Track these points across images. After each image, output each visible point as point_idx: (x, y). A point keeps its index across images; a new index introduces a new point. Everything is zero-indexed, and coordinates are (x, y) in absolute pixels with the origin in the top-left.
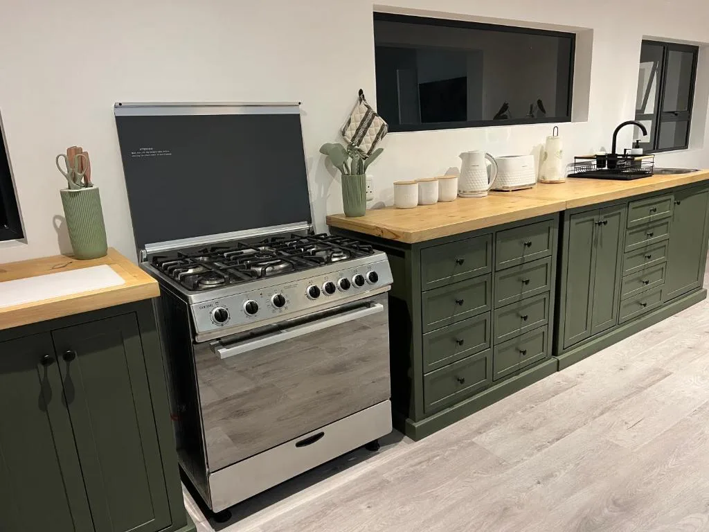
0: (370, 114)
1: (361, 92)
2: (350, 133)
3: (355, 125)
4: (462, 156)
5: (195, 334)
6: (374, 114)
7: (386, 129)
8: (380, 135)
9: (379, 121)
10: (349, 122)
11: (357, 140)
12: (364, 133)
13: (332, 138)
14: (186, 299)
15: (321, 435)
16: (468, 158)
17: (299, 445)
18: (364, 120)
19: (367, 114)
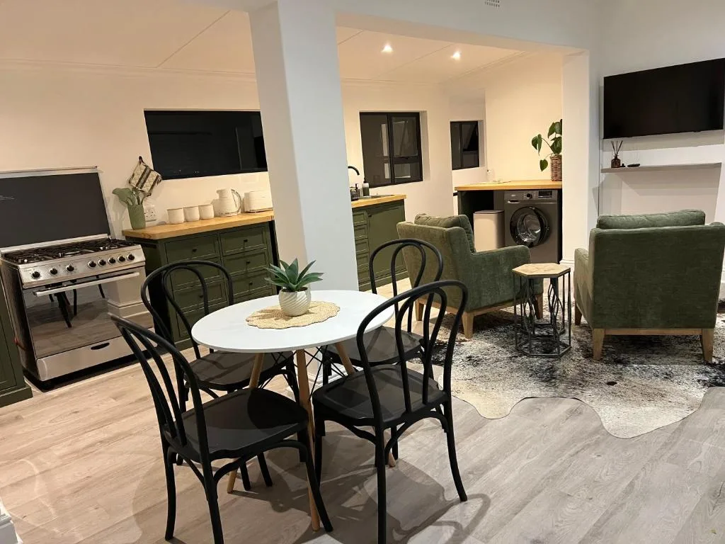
0: (148, 171)
1: (140, 158)
2: (134, 182)
3: (137, 177)
4: (218, 192)
5: (22, 284)
6: (151, 170)
7: (160, 178)
8: (156, 181)
9: (155, 174)
10: (133, 175)
11: (140, 185)
12: (145, 182)
13: (122, 184)
14: (17, 267)
15: (107, 344)
16: (221, 192)
17: (93, 348)
18: (144, 173)
19: (145, 170)
